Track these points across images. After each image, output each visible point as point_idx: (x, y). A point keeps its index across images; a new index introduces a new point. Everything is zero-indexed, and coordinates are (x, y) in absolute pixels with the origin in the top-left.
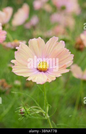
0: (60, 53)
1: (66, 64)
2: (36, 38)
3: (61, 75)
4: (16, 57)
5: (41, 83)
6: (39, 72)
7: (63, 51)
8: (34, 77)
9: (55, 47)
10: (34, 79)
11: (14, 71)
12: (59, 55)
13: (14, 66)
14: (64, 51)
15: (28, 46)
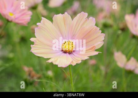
0: (89, 32)
1: (95, 45)
2: (62, 14)
3: (88, 58)
4: (36, 34)
5: (64, 66)
6: (64, 54)
7: (92, 29)
8: (56, 59)
9: (83, 24)
10: (56, 61)
11: (32, 51)
12: (88, 33)
13: (33, 45)
14: (94, 29)
15: (52, 23)
